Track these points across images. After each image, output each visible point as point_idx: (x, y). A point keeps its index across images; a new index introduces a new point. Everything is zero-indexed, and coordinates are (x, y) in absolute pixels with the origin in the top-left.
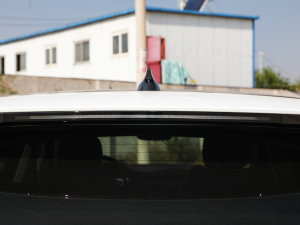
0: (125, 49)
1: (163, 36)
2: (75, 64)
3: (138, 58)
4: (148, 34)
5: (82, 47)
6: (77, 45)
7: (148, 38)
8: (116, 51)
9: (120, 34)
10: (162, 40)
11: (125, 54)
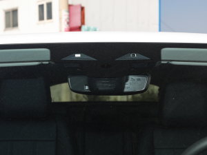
0: (50, 17)
1: (83, 5)
2: (5, 30)
3: (60, 19)
4: (70, 3)
5: (11, 14)
6: (7, 13)
7: (70, 6)
8: (41, 18)
9: (45, 3)
10: (82, 9)
11: (50, 21)
